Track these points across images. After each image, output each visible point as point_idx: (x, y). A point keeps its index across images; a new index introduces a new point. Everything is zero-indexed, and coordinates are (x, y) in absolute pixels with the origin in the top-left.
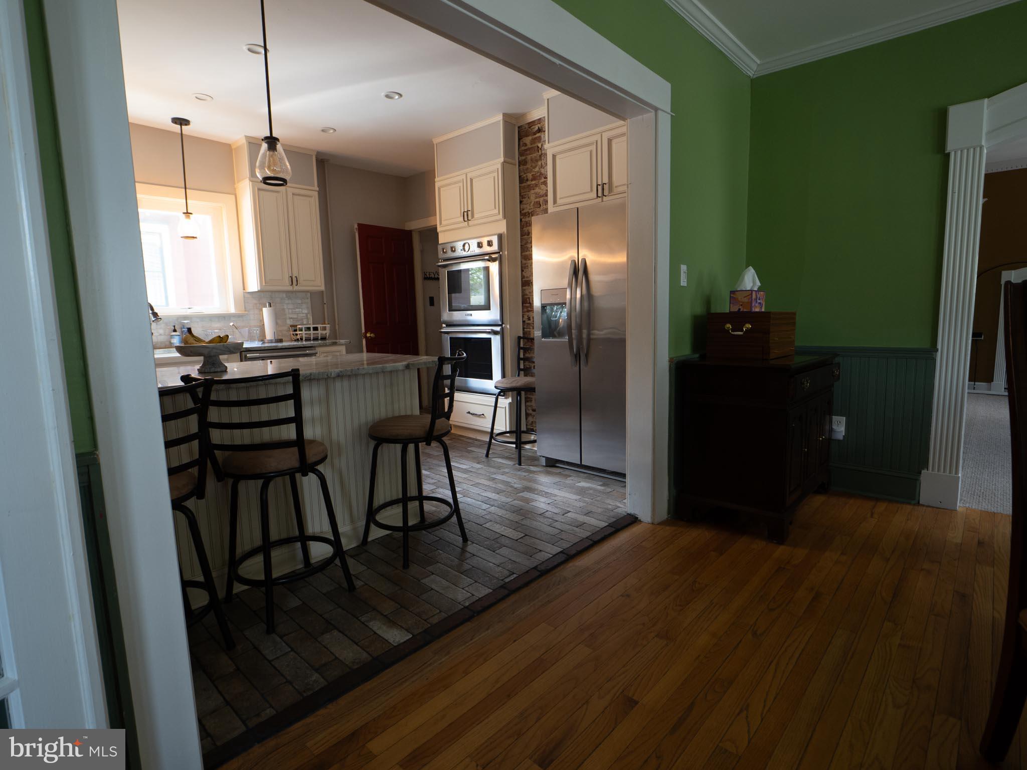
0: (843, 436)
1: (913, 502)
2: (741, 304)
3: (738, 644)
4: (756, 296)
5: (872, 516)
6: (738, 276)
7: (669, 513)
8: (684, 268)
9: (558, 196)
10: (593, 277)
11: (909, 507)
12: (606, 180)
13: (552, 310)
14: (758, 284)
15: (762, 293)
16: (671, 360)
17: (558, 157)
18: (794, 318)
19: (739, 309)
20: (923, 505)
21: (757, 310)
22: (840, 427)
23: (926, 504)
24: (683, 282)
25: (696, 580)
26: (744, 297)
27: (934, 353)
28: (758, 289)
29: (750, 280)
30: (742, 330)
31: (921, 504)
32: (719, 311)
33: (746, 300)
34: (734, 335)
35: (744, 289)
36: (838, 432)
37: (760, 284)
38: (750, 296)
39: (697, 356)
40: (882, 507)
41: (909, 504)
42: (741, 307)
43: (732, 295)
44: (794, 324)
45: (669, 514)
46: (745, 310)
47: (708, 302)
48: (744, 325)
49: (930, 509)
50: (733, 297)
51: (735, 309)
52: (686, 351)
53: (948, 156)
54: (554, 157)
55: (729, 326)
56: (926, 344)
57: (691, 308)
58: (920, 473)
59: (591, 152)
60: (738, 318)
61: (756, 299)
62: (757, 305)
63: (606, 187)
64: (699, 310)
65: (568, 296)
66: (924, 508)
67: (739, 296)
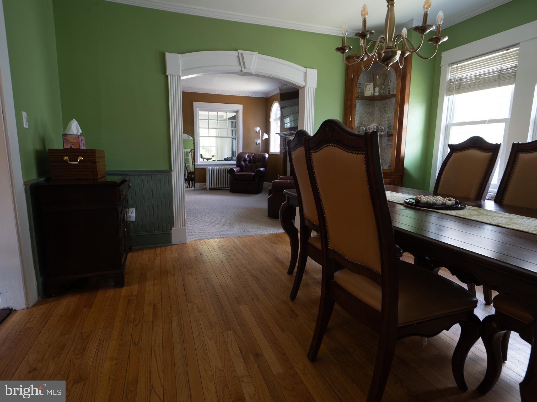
0: (135, 219)
1: (170, 244)
2: (72, 143)
3: (129, 355)
4: (81, 138)
5: (157, 256)
6: (66, 124)
7: (39, 295)
8: (25, 114)
11: (169, 247)
14: (80, 131)
15: (83, 137)
16: (25, 184)
18: (104, 154)
19: (71, 147)
20: (174, 245)
21: (83, 148)
22: (132, 214)
23: (175, 244)
24: (26, 125)
25: (82, 331)
26: (74, 139)
27: (171, 172)
28: (80, 134)
29: (75, 128)
30: (77, 161)
31: (173, 244)
32: (54, 148)
33: (75, 141)
34: (72, 164)
35: (73, 134)
36: (132, 217)
37: (81, 132)
38: (78, 138)
39: (43, 179)
40: (158, 250)
41: (169, 245)
42: (72, 146)
43: (64, 137)
44: (104, 157)
45: (38, 297)
46: (75, 148)
47: (43, 141)
48: (78, 157)
49: (177, 245)
50: (65, 138)
51: (68, 147)
52: (34, 177)
53: (167, 76)
55: (66, 158)
56: (167, 168)
58: (171, 230)
60: (71, 153)
61: (81, 141)
62: (82, 144)
64: (38, 147)
66: (175, 246)
67: (70, 139)
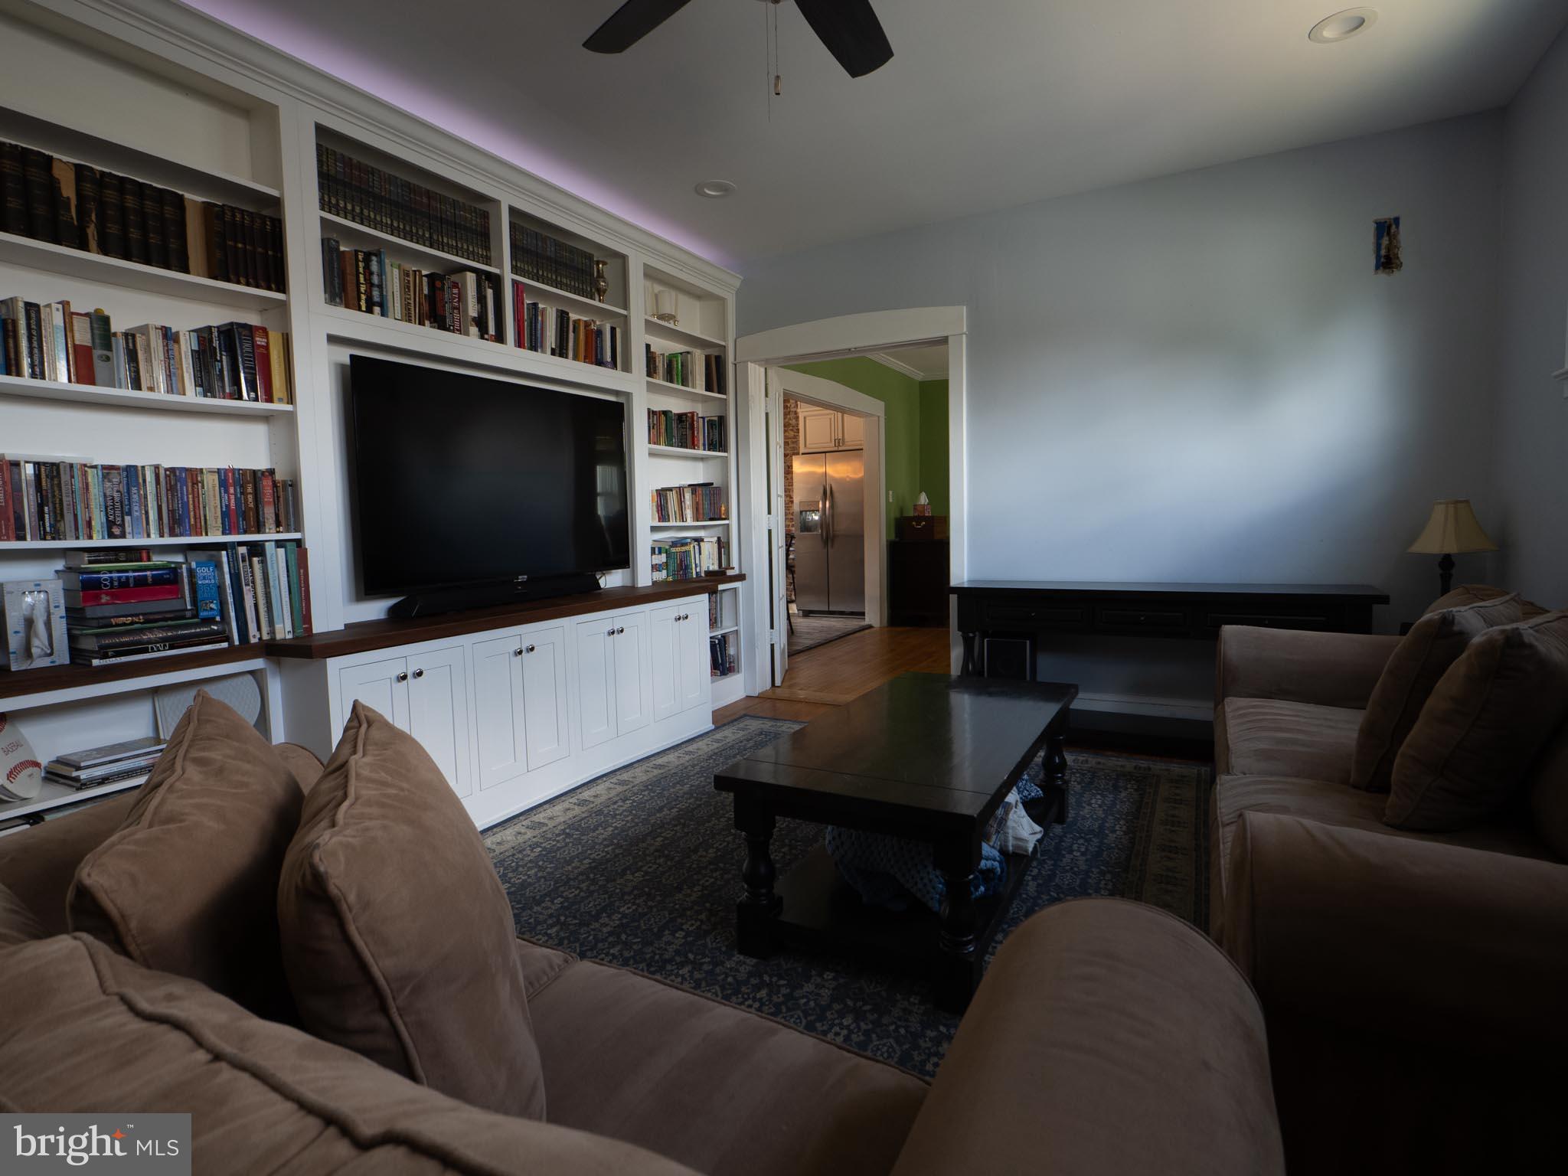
2: (920, 512)
4: (927, 507)
6: (917, 497)
8: (891, 492)
9: (808, 443)
10: (836, 495)
12: (840, 437)
13: (806, 514)
14: (928, 501)
15: (930, 506)
16: (887, 541)
17: (807, 418)
19: (919, 514)
21: (927, 515)
24: (891, 500)
26: (921, 508)
28: (928, 504)
29: (923, 499)
30: (921, 526)
32: (907, 515)
33: (922, 510)
34: (917, 528)
35: (921, 504)
38: (924, 508)
46: (922, 515)
47: (902, 510)
48: (922, 523)
50: (915, 508)
51: (916, 514)
52: (893, 537)
54: (805, 418)
55: (914, 523)
57: (895, 514)
59: (831, 419)
60: (919, 519)
61: (927, 509)
62: (928, 512)
63: (841, 441)
64: (898, 515)
65: (821, 506)
67: (918, 508)
